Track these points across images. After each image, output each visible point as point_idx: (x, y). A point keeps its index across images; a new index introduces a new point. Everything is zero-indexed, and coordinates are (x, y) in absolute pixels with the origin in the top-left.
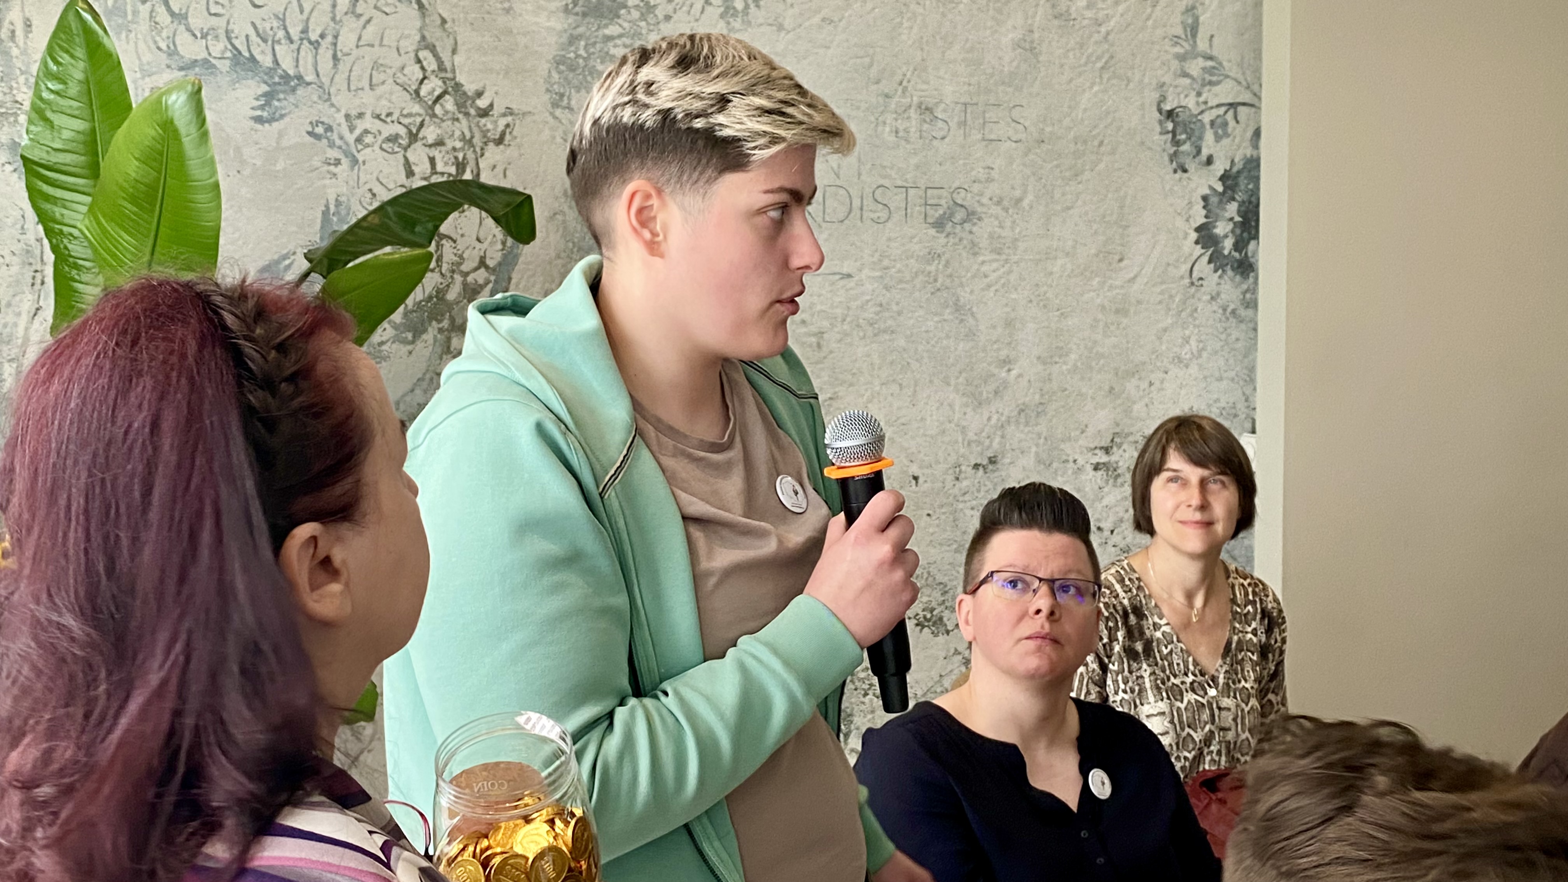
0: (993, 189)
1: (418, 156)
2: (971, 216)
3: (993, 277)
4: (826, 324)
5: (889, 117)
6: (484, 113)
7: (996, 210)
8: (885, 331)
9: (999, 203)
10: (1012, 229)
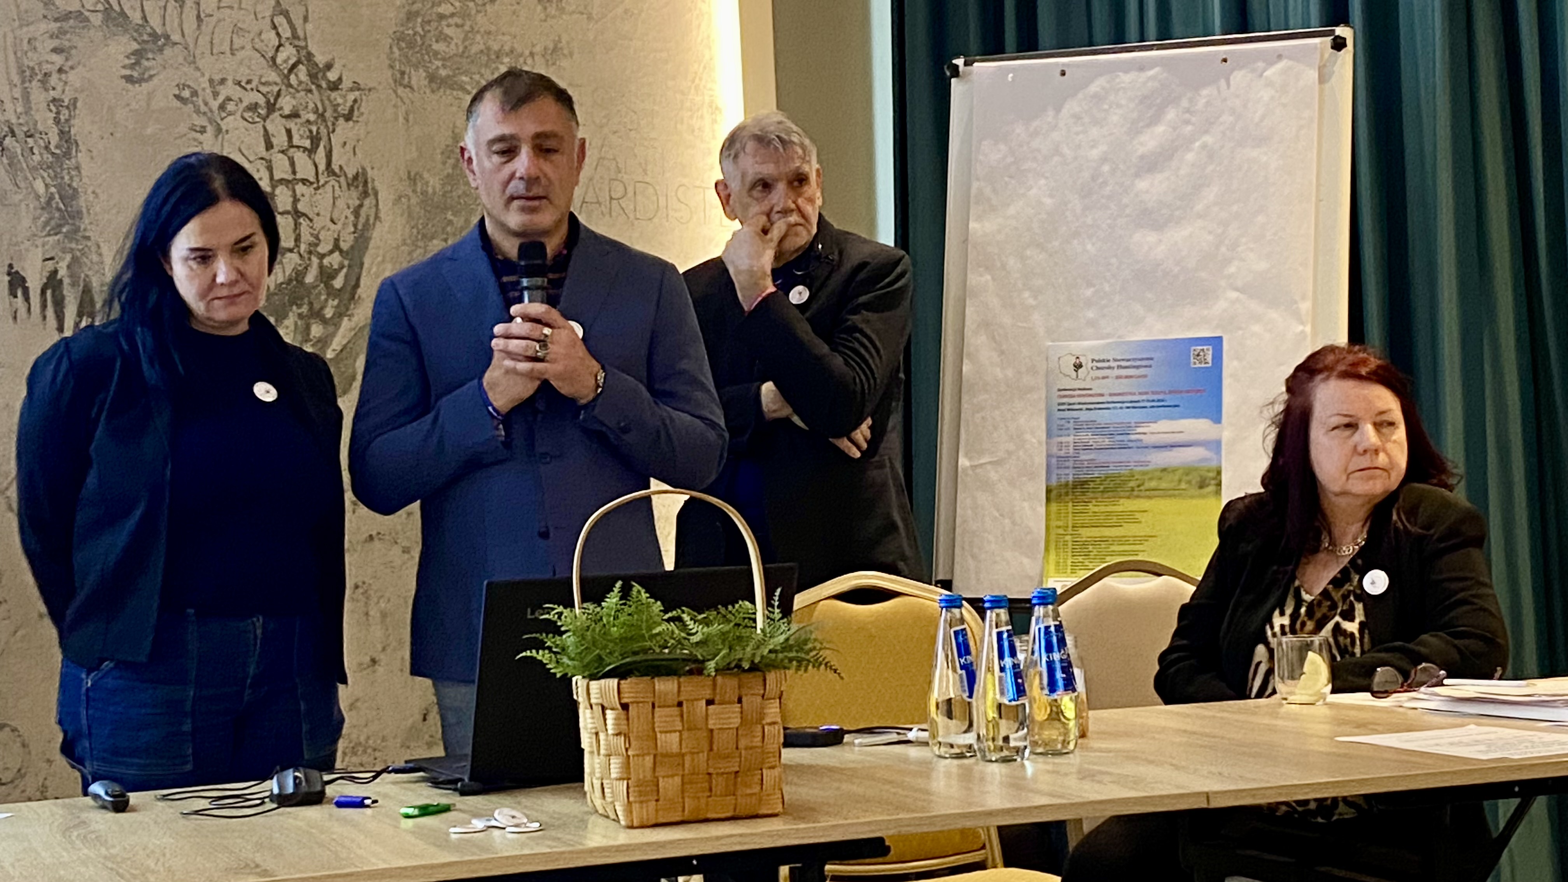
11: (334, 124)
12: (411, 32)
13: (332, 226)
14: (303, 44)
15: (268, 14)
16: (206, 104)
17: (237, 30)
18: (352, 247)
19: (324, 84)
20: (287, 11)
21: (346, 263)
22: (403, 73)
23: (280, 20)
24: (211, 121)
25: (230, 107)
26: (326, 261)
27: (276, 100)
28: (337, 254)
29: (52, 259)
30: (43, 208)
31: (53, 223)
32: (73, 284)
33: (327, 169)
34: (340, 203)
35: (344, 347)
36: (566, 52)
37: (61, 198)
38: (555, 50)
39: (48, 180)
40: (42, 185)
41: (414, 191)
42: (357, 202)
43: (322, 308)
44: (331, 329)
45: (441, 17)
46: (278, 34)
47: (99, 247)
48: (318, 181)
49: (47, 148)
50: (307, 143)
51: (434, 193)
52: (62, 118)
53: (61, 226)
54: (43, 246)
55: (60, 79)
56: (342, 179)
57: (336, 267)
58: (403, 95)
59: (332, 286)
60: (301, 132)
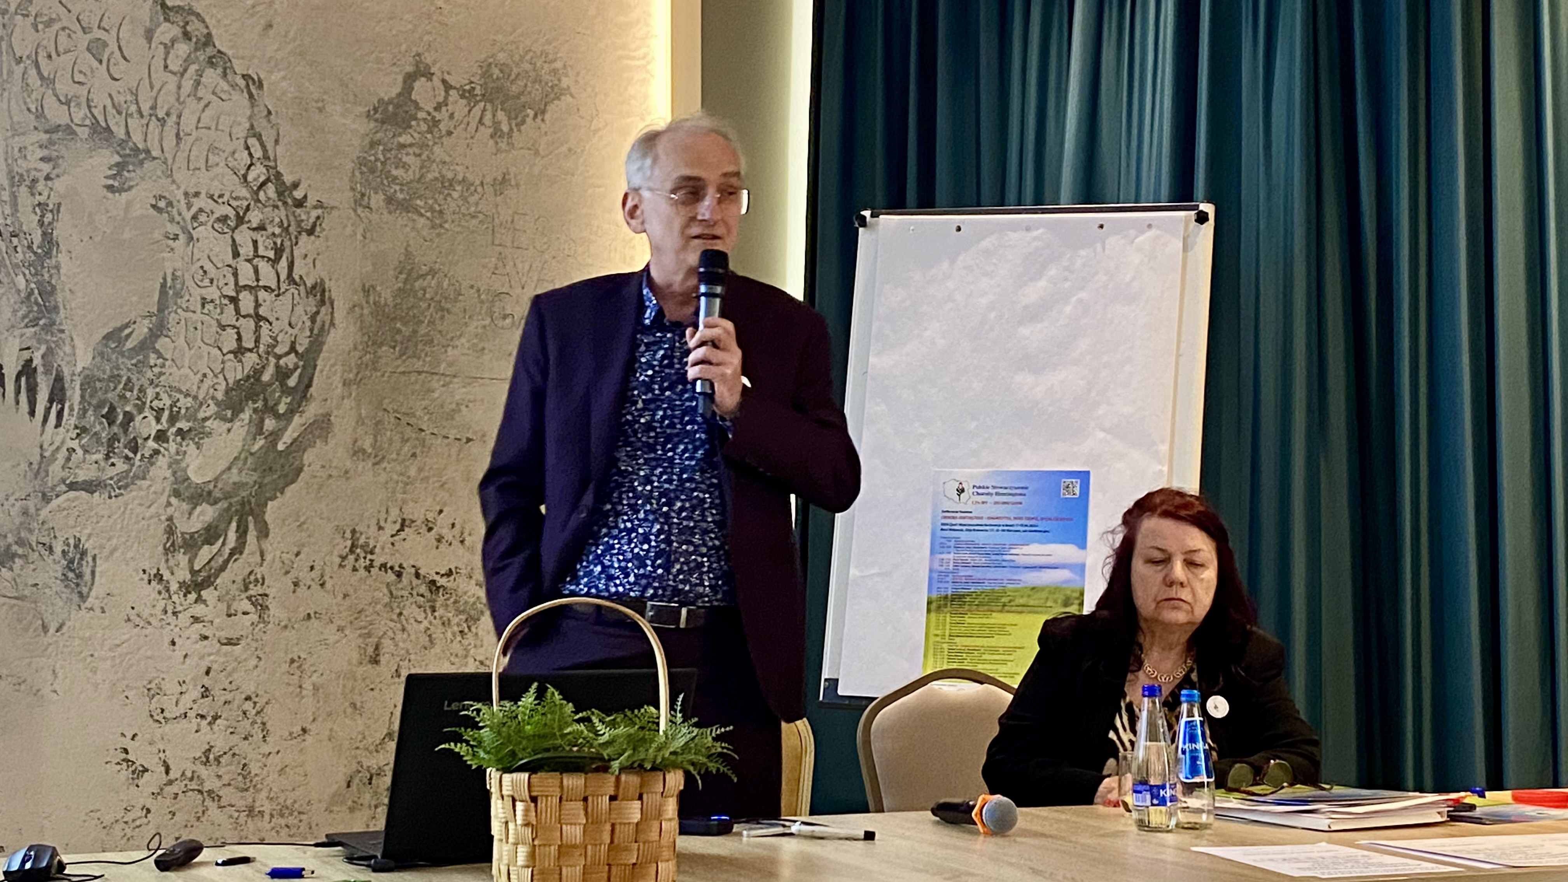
11: (296, 238)
12: (372, 158)
13: (290, 331)
14: (272, 164)
15: (242, 134)
16: (180, 214)
17: (212, 149)
18: (307, 350)
19: (290, 201)
20: (260, 135)
21: (301, 363)
22: (363, 195)
23: (252, 141)
24: (184, 230)
25: (203, 218)
26: (282, 362)
27: (245, 214)
28: (293, 355)
29: (28, 348)
30: (22, 302)
31: (31, 316)
32: (47, 372)
33: (288, 278)
34: (299, 310)
35: (295, 440)
36: (513, 183)
37: (40, 294)
38: (504, 180)
39: (28, 276)
40: (24, 281)
41: (367, 302)
42: (315, 309)
43: (276, 404)
44: (283, 423)
45: (402, 146)
46: (250, 154)
47: (72, 340)
48: (279, 289)
49: (30, 247)
50: (271, 255)
51: (386, 304)
52: (46, 221)
53: (40, 319)
54: (22, 336)
55: (46, 185)
56: (302, 288)
57: (291, 366)
58: (362, 215)
59: (286, 385)
60: (266, 244)
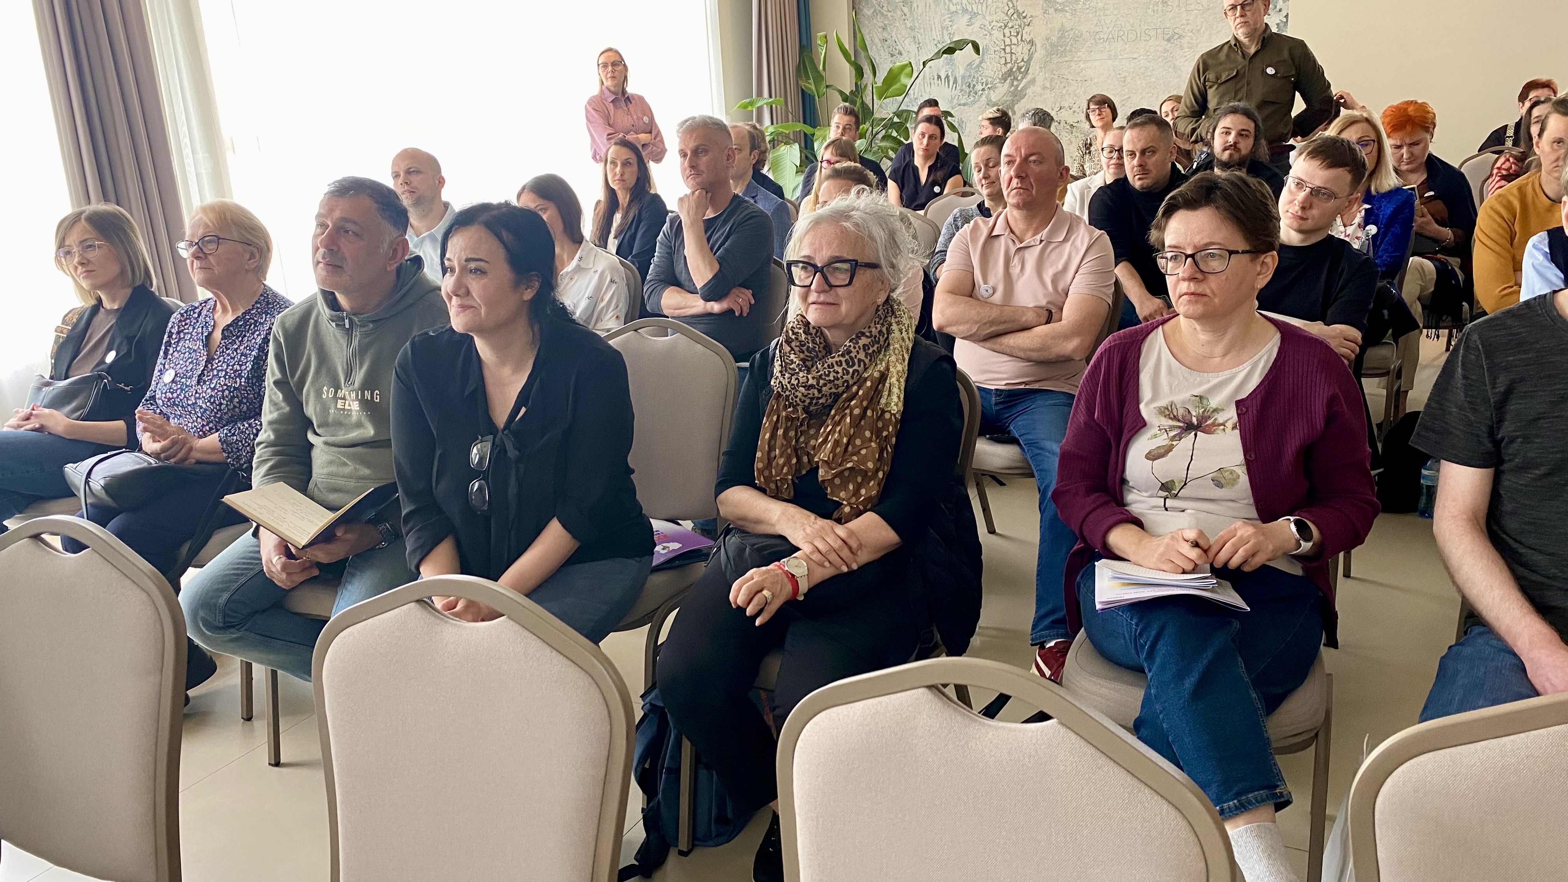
0: (1190, 27)
1: (1007, 31)
2: (1180, 37)
3: (1188, 57)
4: (1127, 74)
5: (1151, 6)
6: (1025, 17)
7: (1190, 34)
8: (1147, 76)
9: (1191, 32)
10: (1196, 40)
